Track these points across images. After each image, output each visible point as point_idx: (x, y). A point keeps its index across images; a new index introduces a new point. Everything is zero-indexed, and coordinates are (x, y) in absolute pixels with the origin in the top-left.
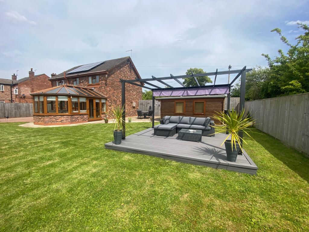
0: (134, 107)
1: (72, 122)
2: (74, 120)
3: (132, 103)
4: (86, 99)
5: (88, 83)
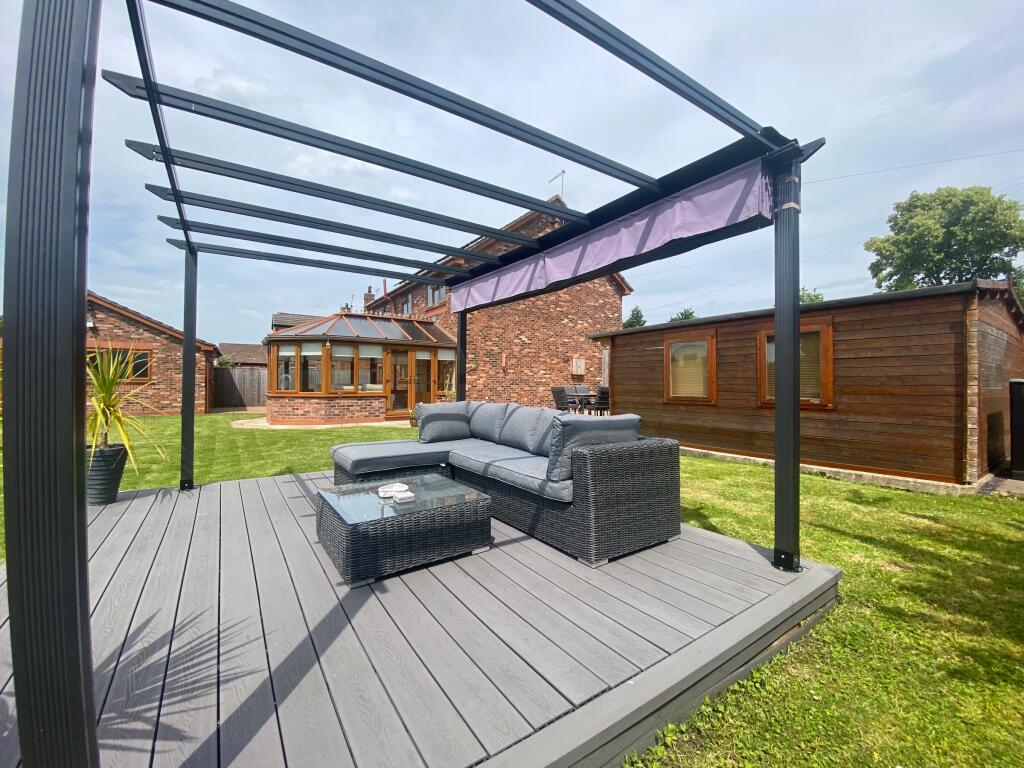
0: (578, 378)
1: (329, 419)
2: (336, 412)
3: (567, 361)
4: (384, 350)
5: (427, 303)
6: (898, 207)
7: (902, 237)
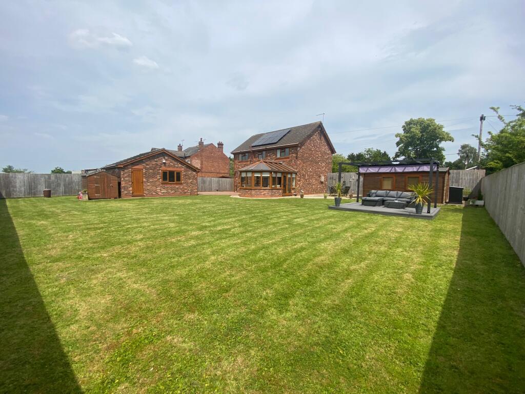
0: (322, 183)
2: (273, 194)
3: (320, 177)
4: (282, 175)
5: (276, 156)
6: (406, 123)
7: (408, 135)
